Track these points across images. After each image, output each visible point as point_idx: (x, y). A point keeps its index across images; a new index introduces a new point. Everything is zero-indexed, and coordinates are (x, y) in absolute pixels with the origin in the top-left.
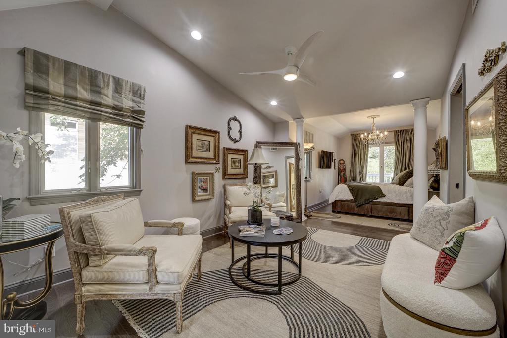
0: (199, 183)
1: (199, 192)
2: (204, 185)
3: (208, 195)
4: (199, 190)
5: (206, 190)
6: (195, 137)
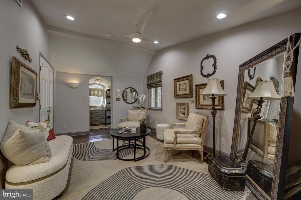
0: (181, 109)
1: (181, 115)
2: (183, 111)
3: (185, 117)
4: (180, 113)
5: (184, 114)
6: (178, 83)
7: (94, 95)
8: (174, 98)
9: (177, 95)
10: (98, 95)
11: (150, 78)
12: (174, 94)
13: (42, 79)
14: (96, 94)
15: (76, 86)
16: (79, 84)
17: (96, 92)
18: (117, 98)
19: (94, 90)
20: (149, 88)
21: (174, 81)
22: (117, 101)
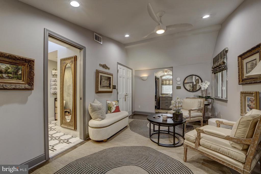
1: (248, 110)
6: (245, 61)
7: (166, 84)
8: (239, 84)
9: (243, 80)
10: (169, 84)
11: (215, 60)
12: (239, 78)
13: (120, 77)
14: (168, 83)
15: (145, 79)
16: (148, 77)
17: (168, 82)
18: (177, 87)
19: (166, 80)
20: (215, 73)
21: (238, 58)
22: (177, 89)
